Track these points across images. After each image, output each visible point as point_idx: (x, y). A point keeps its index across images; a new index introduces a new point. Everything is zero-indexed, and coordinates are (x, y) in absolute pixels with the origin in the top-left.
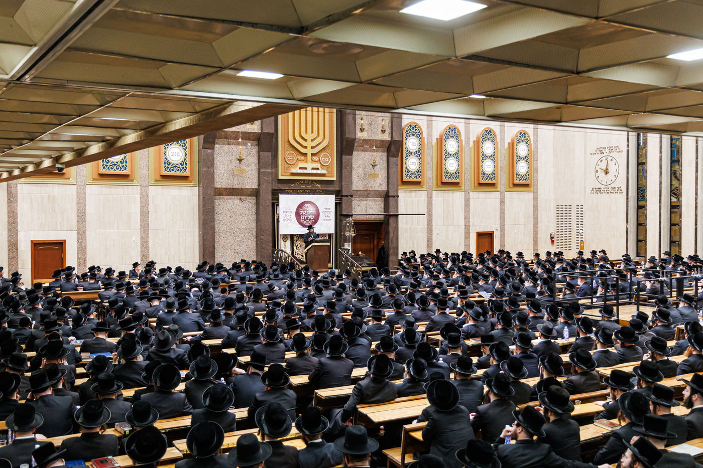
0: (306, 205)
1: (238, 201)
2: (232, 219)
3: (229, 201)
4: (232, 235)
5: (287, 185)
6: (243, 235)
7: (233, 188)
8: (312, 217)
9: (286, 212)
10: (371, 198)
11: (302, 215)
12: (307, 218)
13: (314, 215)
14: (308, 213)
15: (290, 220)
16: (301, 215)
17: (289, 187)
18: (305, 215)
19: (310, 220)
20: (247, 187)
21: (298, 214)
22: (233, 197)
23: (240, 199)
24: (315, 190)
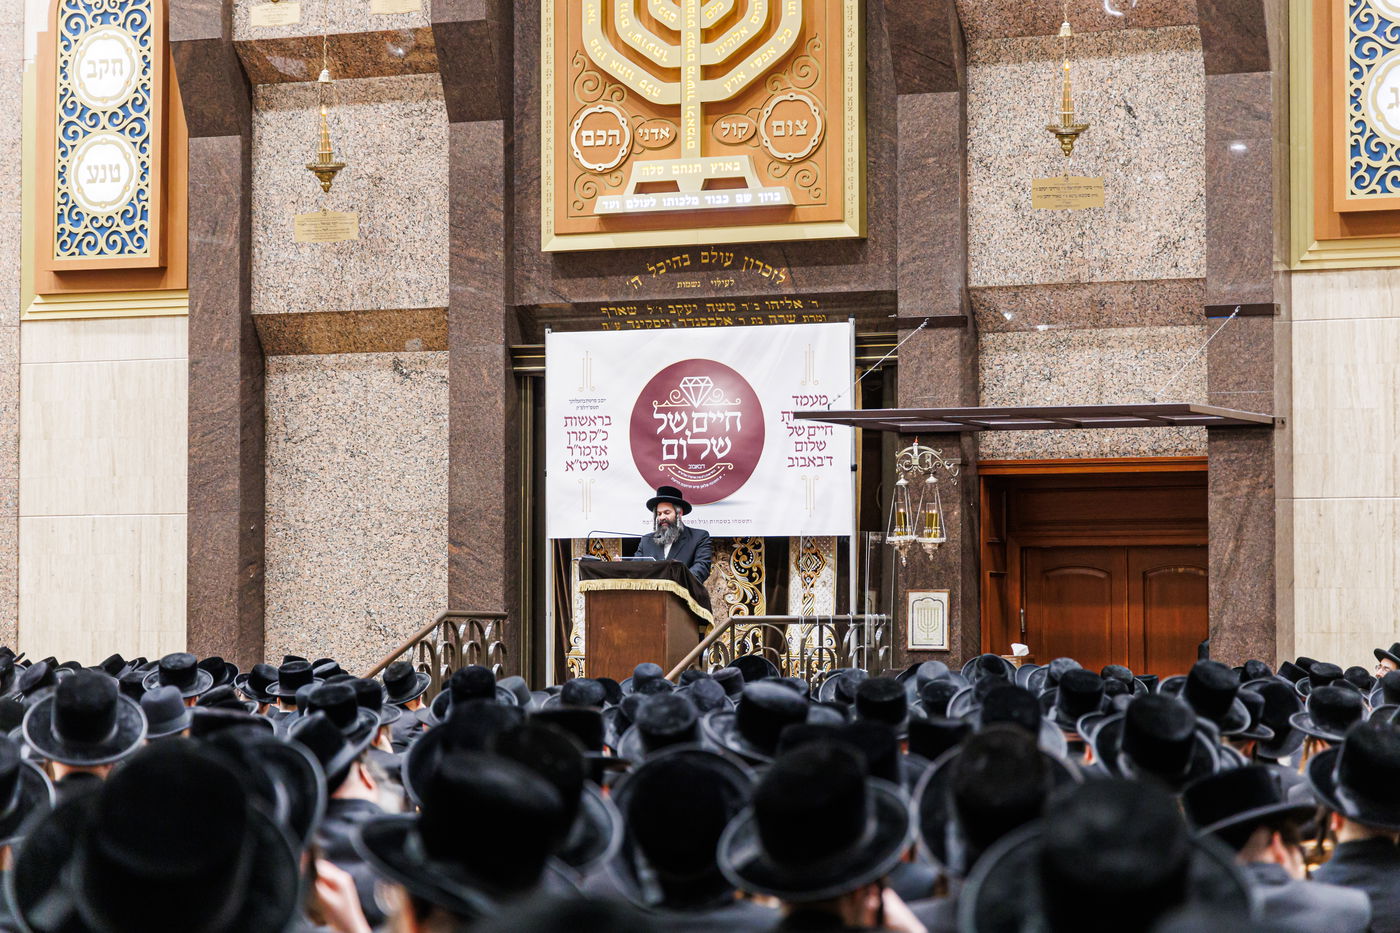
0: (687, 383)
1: (387, 375)
2: (356, 463)
3: (345, 375)
4: (359, 541)
5: (604, 284)
6: (407, 543)
7: (341, 313)
8: (720, 446)
9: (580, 420)
10: (1129, 331)
11: (668, 434)
12: (694, 453)
13: (732, 434)
14: (700, 424)
15: (603, 466)
16: (658, 438)
17: (611, 293)
18: (682, 435)
19: (711, 460)
20: (405, 305)
21: (645, 433)
22: (363, 357)
23: (396, 366)
24: (761, 299)
